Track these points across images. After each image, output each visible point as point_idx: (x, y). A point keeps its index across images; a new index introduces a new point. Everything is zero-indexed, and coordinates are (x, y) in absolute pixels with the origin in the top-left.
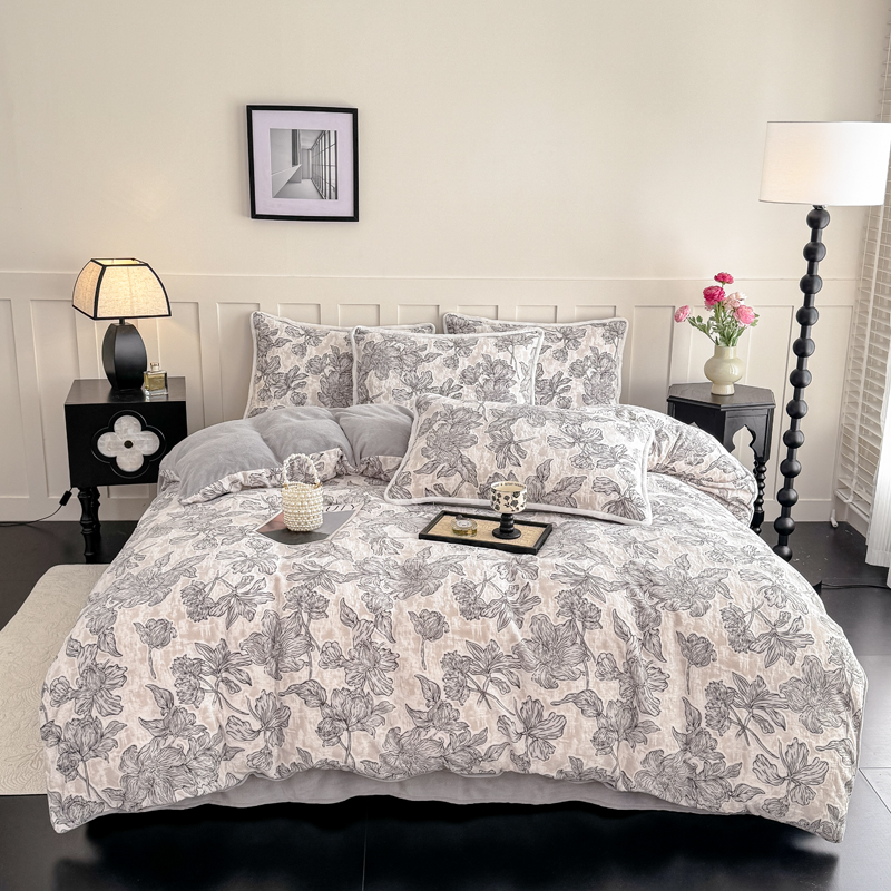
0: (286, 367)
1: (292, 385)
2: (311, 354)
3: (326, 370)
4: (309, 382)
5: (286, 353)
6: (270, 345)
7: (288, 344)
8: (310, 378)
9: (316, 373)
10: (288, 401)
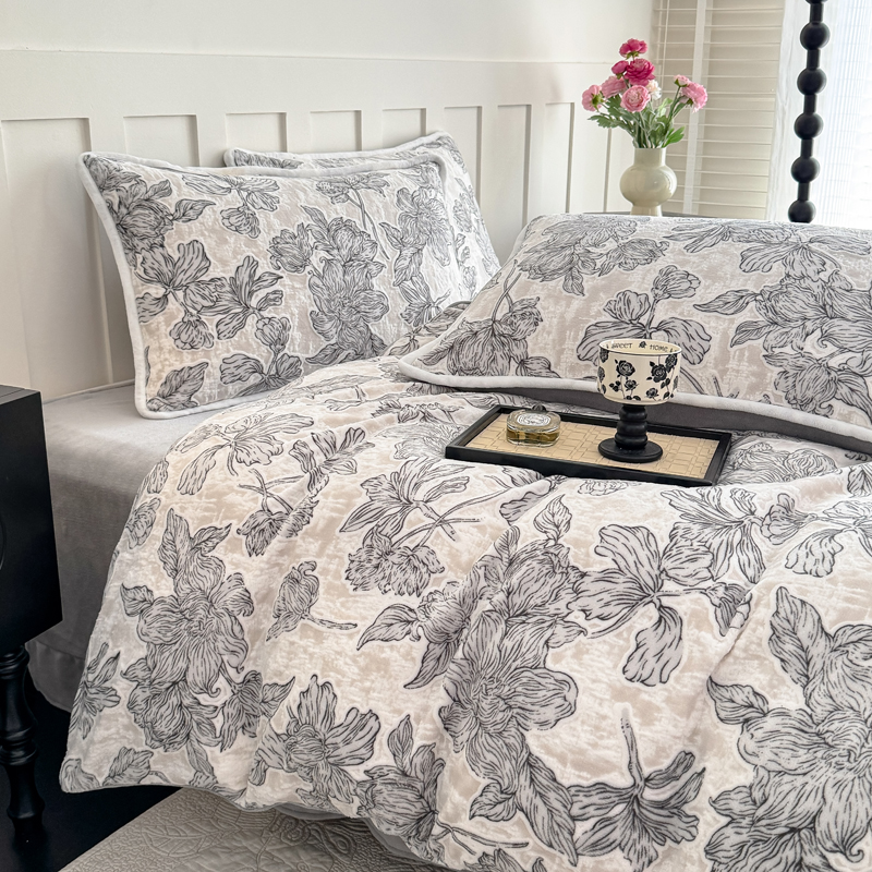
0: (224, 263)
1: (254, 302)
2: (270, 226)
3: (314, 259)
4: (287, 291)
5: (213, 230)
6: (164, 220)
7: (207, 210)
8: (286, 280)
9: (296, 268)
10: (253, 342)
